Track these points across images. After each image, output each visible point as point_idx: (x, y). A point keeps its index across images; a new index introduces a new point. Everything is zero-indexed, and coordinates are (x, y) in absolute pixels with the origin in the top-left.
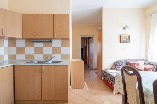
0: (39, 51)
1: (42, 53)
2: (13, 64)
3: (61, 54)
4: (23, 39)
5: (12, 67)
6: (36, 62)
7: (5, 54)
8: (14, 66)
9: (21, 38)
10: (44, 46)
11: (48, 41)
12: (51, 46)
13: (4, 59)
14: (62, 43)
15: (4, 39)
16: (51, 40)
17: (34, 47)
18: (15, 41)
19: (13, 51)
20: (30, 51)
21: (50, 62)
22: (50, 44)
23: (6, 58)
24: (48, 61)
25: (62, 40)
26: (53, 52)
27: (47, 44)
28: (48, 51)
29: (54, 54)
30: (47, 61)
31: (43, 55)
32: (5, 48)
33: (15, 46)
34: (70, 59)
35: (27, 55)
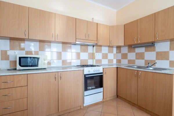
0: (140, 56)
1: (143, 58)
2: (116, 66)
3: (168, 60)
4: (125, 46)
5: (116, 68)
6: (136, 67)
7: (114, 59)
8: (117, 67)
9: (124, 45)
10: (146, 51)
11: (150, 45)
12: (154, 50)
13: (113, 62)
14: (170, 45)
15: (113, 47)
16: (154, 44)
17: (135, 52)
18: (121, 48)
19: (119, 56)
20: (132, 56)
21: (151, 68)
22: (152, 48)
23: (115, 62)
24: (149, 67)
25: (170, 41)
26: (156, 57)
27: (149, 49)
28: (150, 56)
29: (158, 60)
30: (147, 67)
31: (144, 60)
32: (114, 54)
33: (120, 52)
35: (129, 60)
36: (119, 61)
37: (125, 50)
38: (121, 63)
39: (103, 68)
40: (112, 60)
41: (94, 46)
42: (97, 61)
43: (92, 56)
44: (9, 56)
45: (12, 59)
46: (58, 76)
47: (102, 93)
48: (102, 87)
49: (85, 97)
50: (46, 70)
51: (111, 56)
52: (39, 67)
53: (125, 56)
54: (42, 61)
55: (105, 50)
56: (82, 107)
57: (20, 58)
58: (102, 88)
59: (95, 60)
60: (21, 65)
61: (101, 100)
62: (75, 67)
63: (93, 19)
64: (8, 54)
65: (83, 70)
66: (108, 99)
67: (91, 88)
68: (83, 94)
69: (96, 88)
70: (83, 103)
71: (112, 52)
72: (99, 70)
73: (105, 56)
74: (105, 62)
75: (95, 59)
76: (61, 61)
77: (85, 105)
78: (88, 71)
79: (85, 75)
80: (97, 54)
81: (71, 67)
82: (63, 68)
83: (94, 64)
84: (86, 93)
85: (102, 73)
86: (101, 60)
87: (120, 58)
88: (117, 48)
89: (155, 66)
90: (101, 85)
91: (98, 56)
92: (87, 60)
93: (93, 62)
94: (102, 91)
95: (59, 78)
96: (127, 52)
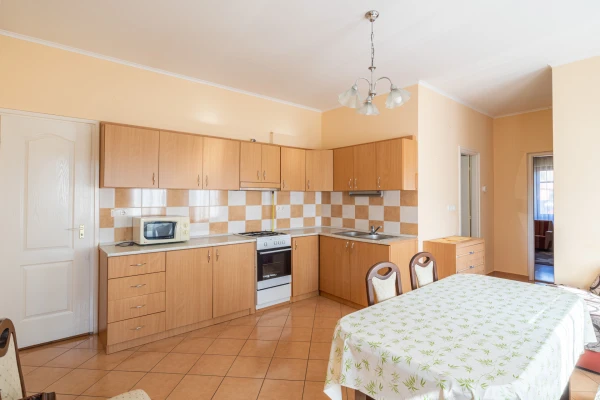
0: (362, 212)
1: (366, 217)
2: (319, 234)
3: (399, 221)
5: (317, 237)
6: (353, 234)
7: (318, 215)
9: (332, 189)
10: (370, 204)
13: (314, 224)
14: (401, 196)
17: (354, 204)
19: (328, 211)
20: (349, 211)
21: (374, 236)
22: (378, 199)
23: (318, 222)
24: (372, 234)
26: (385, 216)
27: (374, 200)
28: (376, 213)
29: (387, 220)
30: (369, 234)
31: (368, 221)
32: (317, 206)
33: (329, 202)
34: (417, 234)
35: (344, 220)
36: (326, 221)
37: (337, 198)
38: (330, 225)
39: (292, 238)
40: (312, 220)
41: (273, 192)
42: (279, 222)
43: (270, 213)
44: (113, 219)
45: (118, 224)
46: (212, 255)
47: (290, 285)
48: (290, 274)
49: (258, 292)
51: (310, 211)
52: (177, 239)
53: (337, 211)
54: (180, 228)
55: (297, 198)
56: (253, 312)
58: (290, 276)
59: (275, 221)
60: (148, 236)
61: (289, 299)
62: (236, 238)
63: (271, 133)
64: (112, 216)
65: (256, 242)
66: (301, 298)
67: (268, 276)
68: (255, 286)
69: (279, 275)
70: (255, 303)
71: (314, 202)
72: (284, 241)
73: (297, 211)
74: (297, 224)
75: (275, 217)
76: (207, 226)
77: (258, 308)
78: (263, 243)
79: (259, 252)
80: (281, 206)
83: (275, 229)
84: (261, 284)
85: (289, 247)
86: (289, 220)
87: (329, 215)
88: (323, 192)
89: (382, 231)
90: (287, 270)
91: (283, 211)
92: (259, 222)
93: (272, 225)
94: (290, 281)
95: (215, 257)
96: (340, 202)
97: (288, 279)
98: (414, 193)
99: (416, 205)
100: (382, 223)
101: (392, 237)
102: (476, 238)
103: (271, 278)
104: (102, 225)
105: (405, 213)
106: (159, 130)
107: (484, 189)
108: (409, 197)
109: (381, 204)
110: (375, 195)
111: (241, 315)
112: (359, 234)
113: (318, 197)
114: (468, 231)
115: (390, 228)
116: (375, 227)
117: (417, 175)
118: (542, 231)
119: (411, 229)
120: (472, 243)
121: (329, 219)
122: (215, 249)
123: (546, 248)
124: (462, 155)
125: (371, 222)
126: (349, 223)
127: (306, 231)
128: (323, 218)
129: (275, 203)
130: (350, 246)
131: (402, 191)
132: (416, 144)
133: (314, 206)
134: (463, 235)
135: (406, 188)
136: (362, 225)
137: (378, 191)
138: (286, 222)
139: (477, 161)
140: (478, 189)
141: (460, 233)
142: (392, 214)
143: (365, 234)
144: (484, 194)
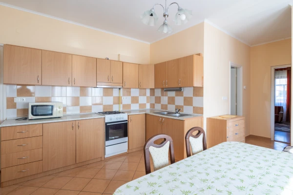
0: (172, 101)
1: (174, 103)
3: (192, 105)
5: (145, 115)
6: (166, 113)
7: (148, 102)
10: (176, 95)
13: (146, 107)
14: (193, 91)
17: (167, 96)
18: (155, 90)
20: (165, 100)
21: (177, 115)
22: (180, 92)
23: (148, 106)
24: (176, 113)
26: (184, 103)
28: (179, 101)
29: (186, 105)
32: (147, 97)
33: (154, 95)
34: (202, 113)
35: (162, 105)
36: (152, 106)
37: (158, 92)
38: (154, 108)
39: (128, 116)
40: (145, 105)
41: (120, 89)
42: (124, 106)
43: (118, 101)
44: (16, 103)
45: (19, 107)
46: (75, 125)
47: (127, 143)
48: (127, 136)
49: (106, 148)
50: (62, 119)
51: (143, 100)
52: (54, 116)
53: (158, 100)
54: (57, 109)
55: (135, 92)
56: (103, 159)
57: (32, 107)
58: (127, 138)
59: (121, 105)
60: (34, 114)
61: (126, 151)
62: (96, 115)
63: (119, 55)
64: (15, 102)
65: (104, 118)
66: (134, 150)
67: (114, 138)
68: (105, 144)
69: (120, 137)
70: (105, 154)
71: (145, 95)
72: (123, 117)
73: (135, 100)
74: (135, 107)
75: (122, 103)
76: (78, 108)
77: (106, 156)
78: (110, 118)
79: (106, 123)
80: (125, 97)
81: (91, 114)
82: (82, 116)
83: (121, 110)
84: (108, 143)
85: (127, 121)
86: (130, 105)
87: (153, 102)
88: (151, 89)
89: (183, 112)
90: (125, 134)
91: (126, 100)
92: (111, 106)
93: (119, 107)
94: (127, 140)
95: (77, 127)
96: (160, 95)
97: (126, 139)
98: (202, 88)
99: (203, 96)
100: (182, 107)
101: (187, 115)
102: (239, 116)
103: (115, 138)
104: (8, 107)
105: (196, 101)
106: (41, 50)
107: (245, 87)
108: (198, 91)
109: (182, 96)
110: (179, 90)
111: (95, 161)
112: (169, 113)
113: (148, 92)
114: (235, 112)
115: (187, 110)
116: (179, 109)
117: (203, 77)
118: (277, 112)
119: (199, 111)
120: (237, 119)
121: (154, 105)
122: (77, 122)
123: (279, 121)
124: (232, 68)
125: (176, 106)
126: (164, 107)
127: (140, 111)
128: (151, 104)
129: (121, 95)
130: (162, 120)
131: (194, 87)
132: (202, 58)
133: (145, 97)
134: (232, 114)
135: (195, 85)
136: (171, 108)
137: (180, 88)
138: (129, 106)
139: (241, 71)
140: (241, 87)
141: (230, 113)
142: (188, 101)
143: (173, 113)
144: (244, 90)
